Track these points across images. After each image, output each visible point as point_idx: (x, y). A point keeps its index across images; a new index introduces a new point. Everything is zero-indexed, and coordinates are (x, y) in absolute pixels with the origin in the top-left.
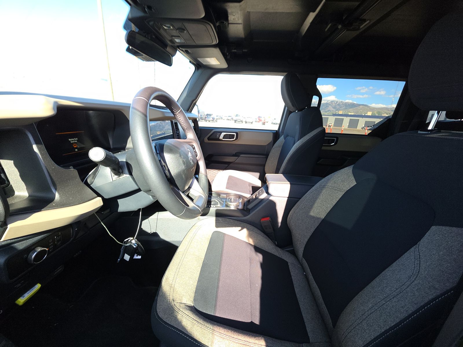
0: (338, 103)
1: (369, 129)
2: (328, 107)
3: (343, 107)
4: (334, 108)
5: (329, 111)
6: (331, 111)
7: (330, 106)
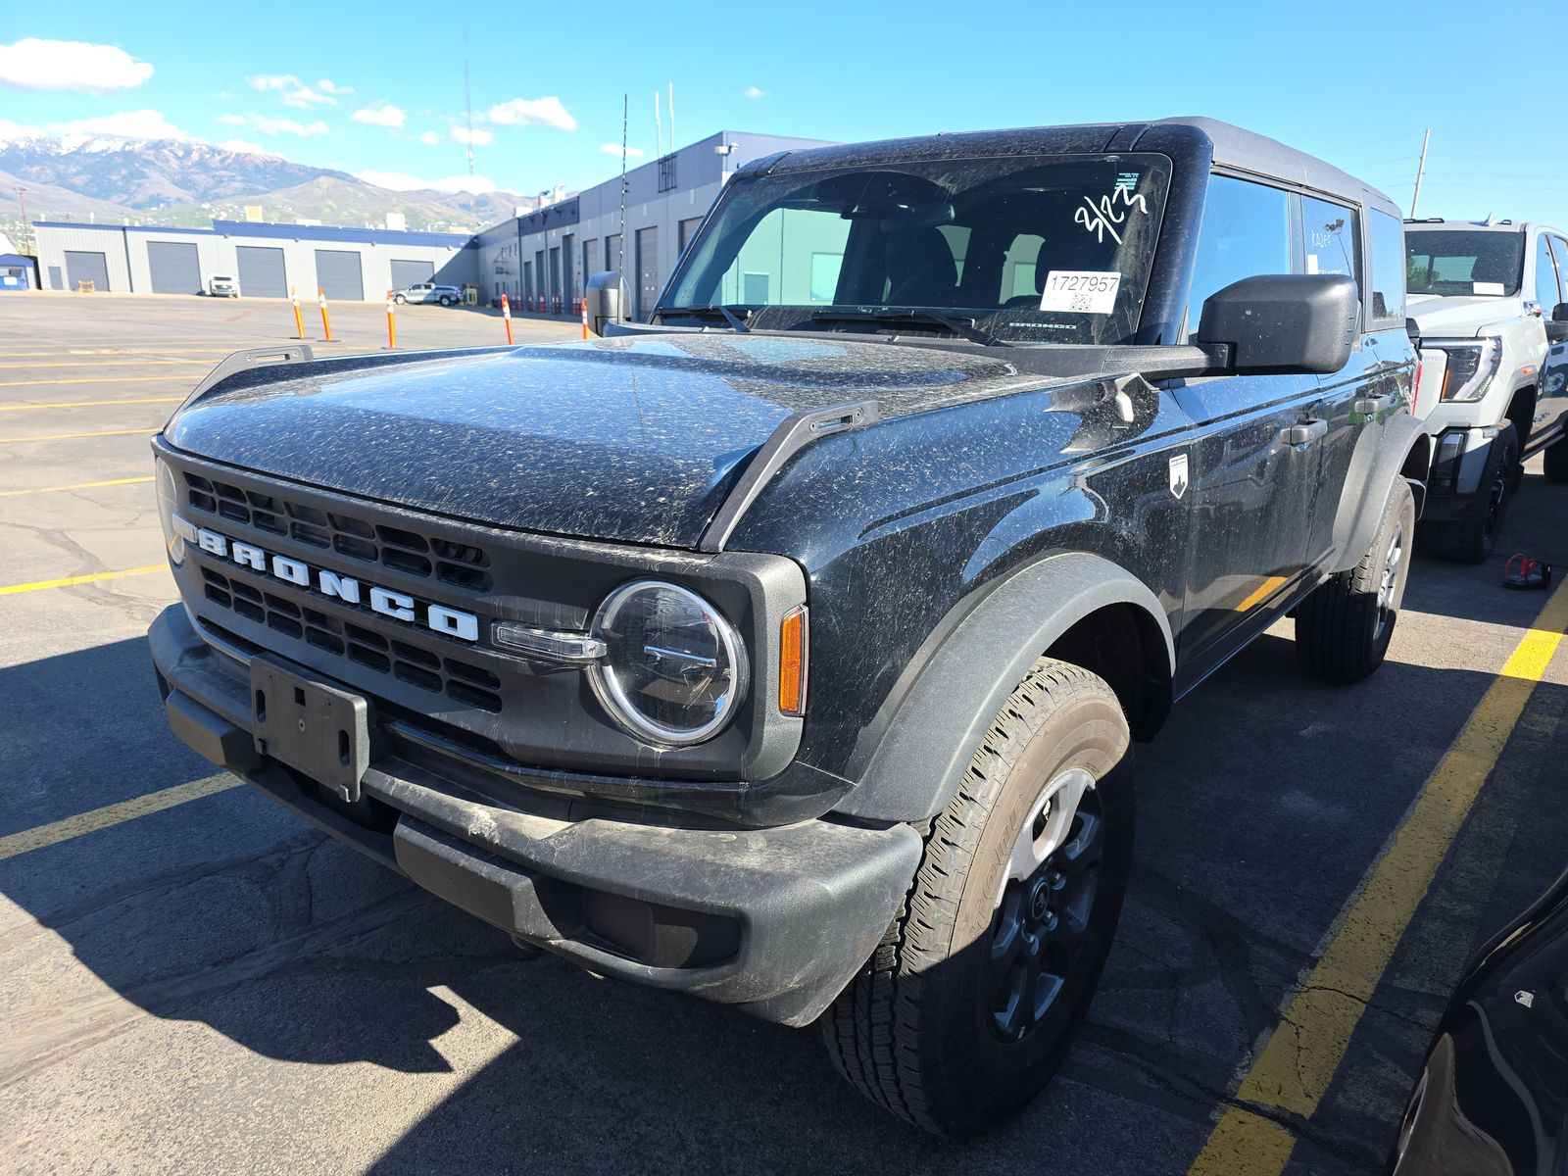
0: (195, 156)
1: (421, 298)
2: (143, 175)
3: (232, 178)
4: (184, 183)
5: (155, 200)
6: (169, 205)
7: (154, 175)
